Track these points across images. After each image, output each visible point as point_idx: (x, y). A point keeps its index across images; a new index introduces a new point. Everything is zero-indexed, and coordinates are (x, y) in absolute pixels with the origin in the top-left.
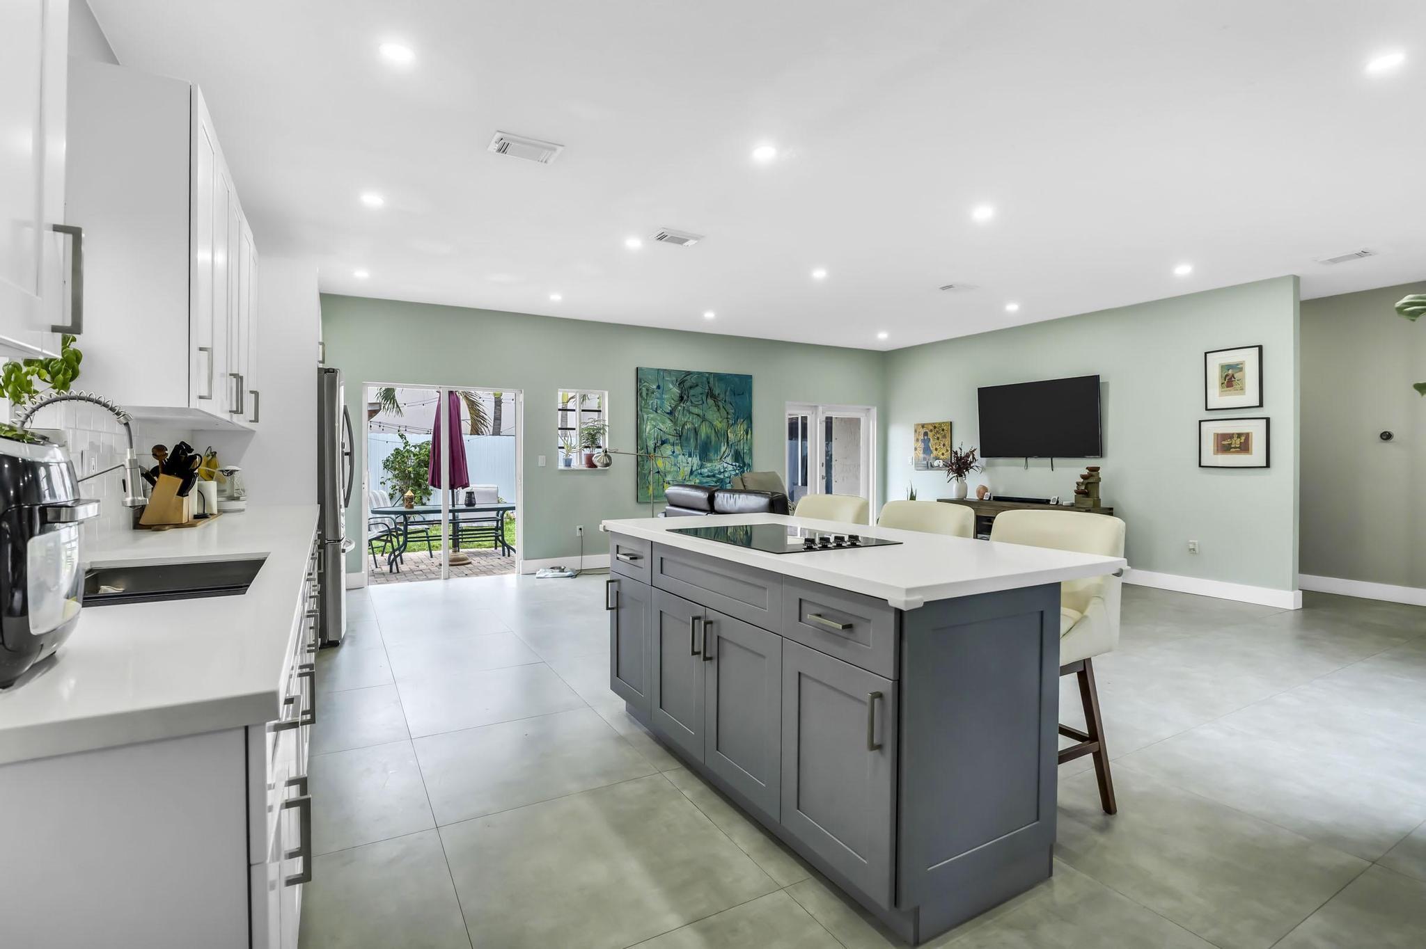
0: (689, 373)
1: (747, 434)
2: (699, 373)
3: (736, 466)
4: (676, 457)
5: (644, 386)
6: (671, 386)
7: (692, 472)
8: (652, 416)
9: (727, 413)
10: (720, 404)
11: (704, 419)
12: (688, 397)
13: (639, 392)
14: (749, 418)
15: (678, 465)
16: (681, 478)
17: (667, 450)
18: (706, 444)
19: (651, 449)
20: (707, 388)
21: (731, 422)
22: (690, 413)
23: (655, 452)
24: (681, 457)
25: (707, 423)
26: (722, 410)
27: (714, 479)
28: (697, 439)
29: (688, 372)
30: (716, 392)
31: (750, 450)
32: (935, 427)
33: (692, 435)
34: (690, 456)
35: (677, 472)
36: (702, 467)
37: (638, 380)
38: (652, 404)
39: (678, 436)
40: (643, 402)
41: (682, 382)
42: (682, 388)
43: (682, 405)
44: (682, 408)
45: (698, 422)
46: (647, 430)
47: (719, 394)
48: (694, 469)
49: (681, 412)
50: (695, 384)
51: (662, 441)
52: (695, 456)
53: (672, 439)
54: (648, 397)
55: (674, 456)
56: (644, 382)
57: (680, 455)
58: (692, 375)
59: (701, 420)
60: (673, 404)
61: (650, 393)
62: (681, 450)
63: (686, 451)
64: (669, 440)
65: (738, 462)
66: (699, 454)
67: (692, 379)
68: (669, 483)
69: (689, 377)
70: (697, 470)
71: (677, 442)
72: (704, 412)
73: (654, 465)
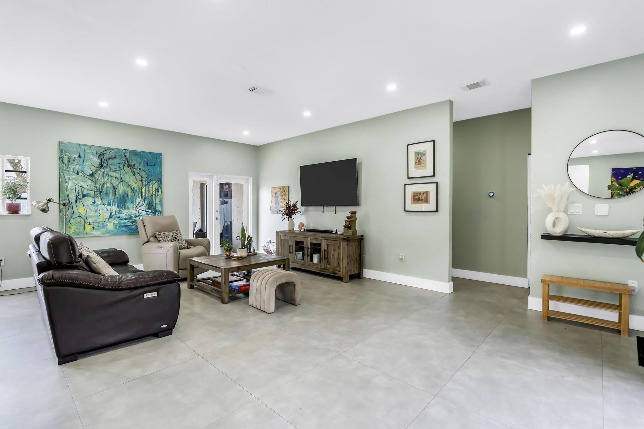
0: (108, 149)
1: (158, 191)
2: (117, 149)
3: (149, 212)
4: (97, 205)
5: (66, 155)
6: (92, 157)
7: (111, 216)
8: (74, 177)
9: (142, 177)
10: (135, 171)
11: (122, 181)
12: (107, 165)
13: (61, 160)
14: (160, 181)
15: (99, 212)
16: (101, 221)
17: (88, 201)
18: (123, 197)
19: (73, 201)
20: (125, 160)
21: (144, 183)
22: (109, 176)
23: (76, 201)
24: (100, 207)
25: (124, 183)
26: (137, 175)
27: (131, 221)
28: (115, 194)
29: (108, 148)
30: (132, 162)
31: (161, 202)
32: (281, 189)
33: (111, 192)
34: (109, 205)
35: (98, 216)
36: (119, 212)
37: (60, 151)
38: (73, 168)
39: (98, 192)
40: (65, 166)
41: (101, 155)
42: (102, 159)
43: (102, 170)
44: (102, 173)
45: (116, 182)
46: (69, 187)
47: (134, 164)
48: (113, 214)
49: (101, 175)
50: (114, 157)
51: (83, 194)
52: (113, 205)
53: (92, 194)
54: (70, 164)
55: (95, 205)
56: (66, 152)
57: (100, 204)
58: (111, 150)
59: (119, 181)
60: (94, 169)
61: (71, 161)
62: (101, 201)
63: (106, 202)
64: (90, 194)
65: (151, 209)
66: (117, 204)
67: (110, 153)
68: (90, 224)
69: (108, 152)
70: (116, 214)
71: (97, 195)
72: (121, 176)
73: (76, 212)
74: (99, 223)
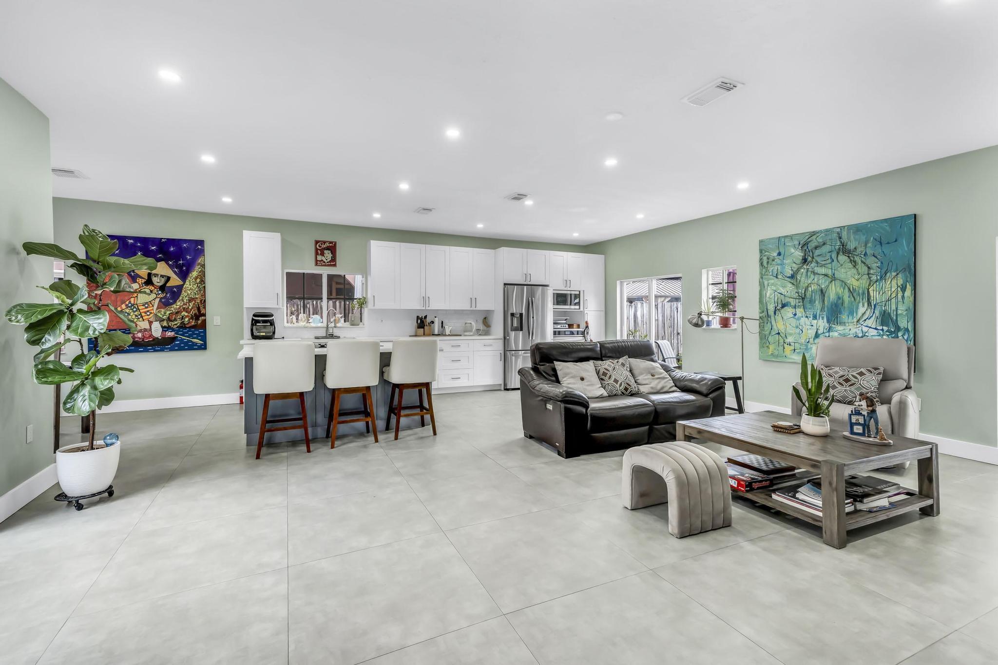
0: (813, 234)
1: (904, 290)
2: (827, 231)
3: (882, 330)
4: (799, 319)
5: (766, 255)
6: (793, 250)
7: (817, 336)
8: (772, 281)
9: (869, 268)
10: (857, 259)
11: (834, 278)
12: (813, 258)
13: (761, 262)
14: (908, 270)
15: (801, 327)
16: (803, 341)
17: (788, 312)
18: (836, 305)
19: (771, 313)
20: (839, 243)
21: (874, 278)
22: (814, 273)
24: (803, 320)
25: (838, 283)
26: (860, 266)
28: (823, 301)
29: (814, 232)
30: (851, 246)
31: (910, 310)
33: (818, 297)
34: (815, 317)
35: (800, 334)
36: (830, 330)
37: (761, 251)
38: (772, 270)
39: (800, 299)
40: (764, 270)
41: (806, 244)
42: (805, 250)
43: (806, 267)
44: (806, 270)
45: (825, 282)
46: (768, 295)
47: (855, 248)
48: (820, 332)
49: (804, 274)
50: (822, 243)
51: (782, 304)
52: (821, 318)
53: (793, 303)
54: (769, 265)
55: (795, 318)
56: (766, 252)
57: (803, 317)
58: (818, 235)
59: (830, 280)
60: (795, 267)
61: (770, 261)
62: (804, 312)
63: (810, 313)
64: (790, 303)
65: (887, 326)
66: (826, 316)
67: (817, 239)
68: (790, 345)
69: (814, 237)
70: (824, 333)
71: (799, 304)
72: (833, 271)
73: (775, 327)
74: (801, 344)
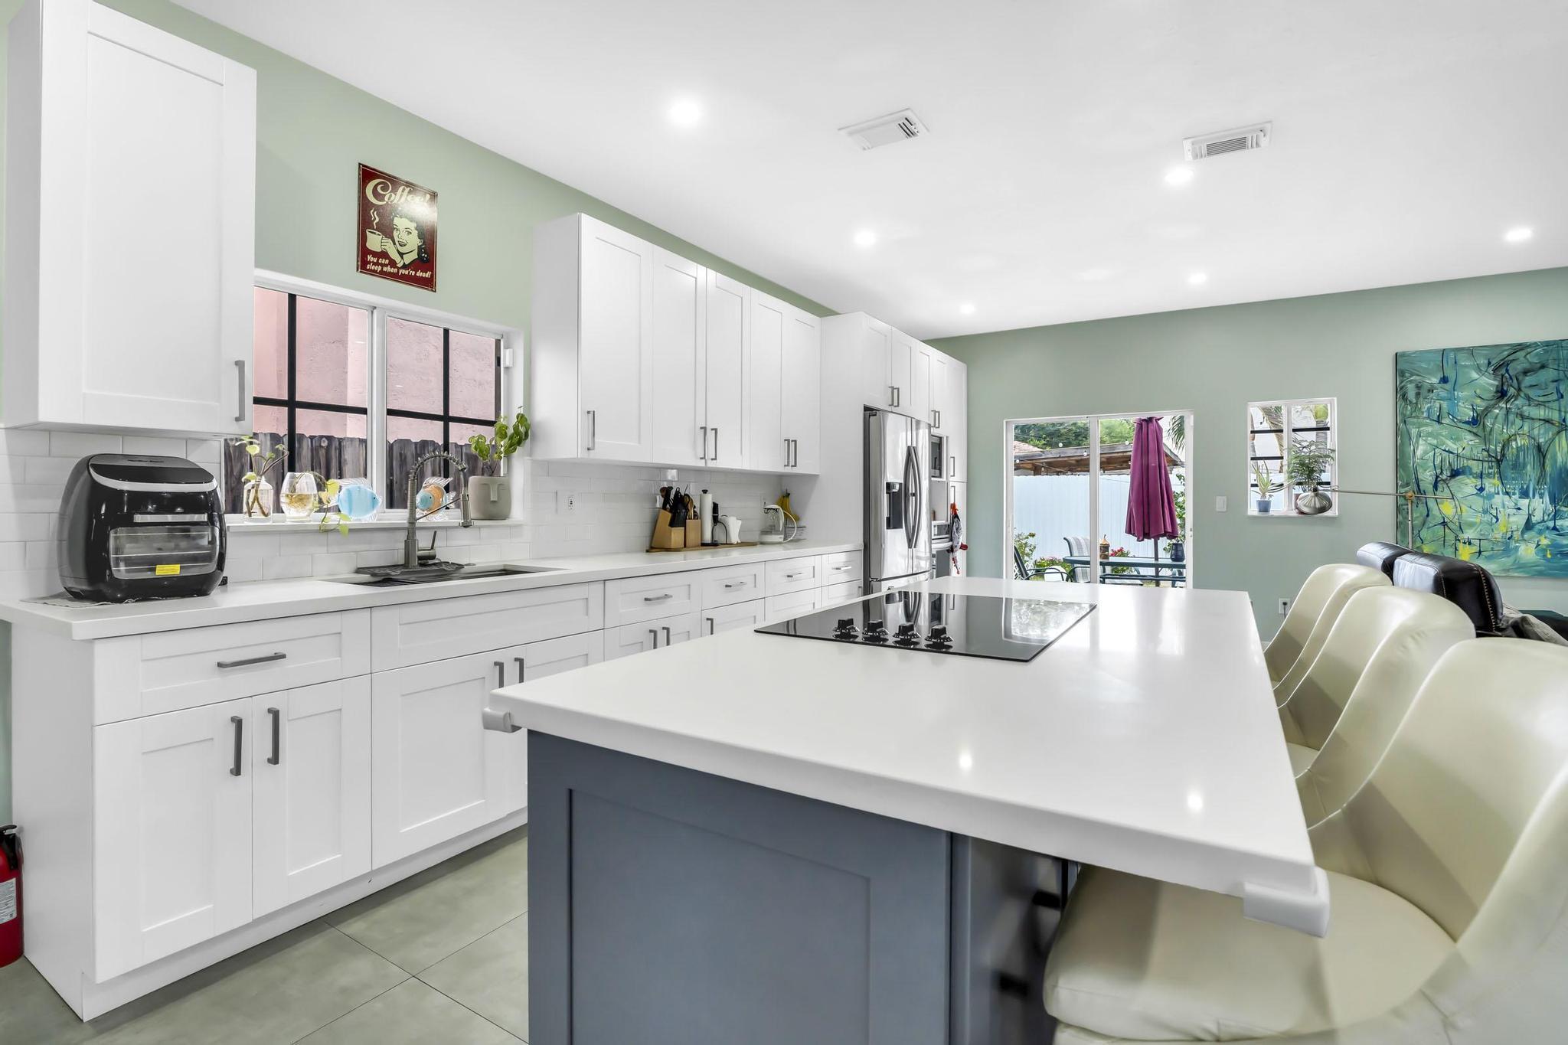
0: (1521, 347)
2: (1548, 344)
4: (1490, 497)
5: (1411, 382)
6: (1475, 375)
7: (1529, 526)
8: (1430, 429)
11: (1563, 427)
12: (1519, 390)
13: (1401, 393)
15: (1493, 512)
16: (1499, 536)
17: (1467, 486)
19: (1427, 486)
22: (1523, 417)
23: (1435, 487)
24: (1498, 500)
28: (1543, 465)
29: (1520, 345)
33: (1530, 458)
34: (1524, 494)
35: (1491, 524)
36: (1557, 516)
37: (1400, 373)
38: (1429, 409)
39: (1492, 462)
40: (1409, 408)
41: (1504, 365)
42: (1503, 376)
43: (1504, 406)
44: (1504, 411)
45: (1546, 432)
46: (1419, 453)
48: (1534, 520)
49: (1501, 419)
50: (1539, 365)
51: (1452, 470)
52: (1537, 496)
53: (1476, 467)
54: (1421, 399)
55: (1482, 497)
56: (1412, 375)
57: (1498, 493)
58: (1529, 350)
59: (1556, 430)
60: (1481, 405)
61: (1424, 392)
62: (1500, 486)
63: (1514, 486)
64: (1471, 469)
66: (1549, 493)
67: (1528, 356)
68: (1470, 544)
69: (1521, 354)
70: (1543, 521)
71: (1490, 471)
72: (1563, 414)
73: (1435, 511)
74: (1495, 542)
